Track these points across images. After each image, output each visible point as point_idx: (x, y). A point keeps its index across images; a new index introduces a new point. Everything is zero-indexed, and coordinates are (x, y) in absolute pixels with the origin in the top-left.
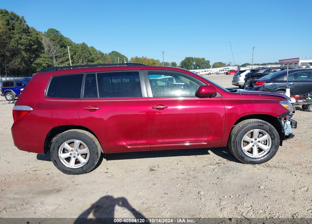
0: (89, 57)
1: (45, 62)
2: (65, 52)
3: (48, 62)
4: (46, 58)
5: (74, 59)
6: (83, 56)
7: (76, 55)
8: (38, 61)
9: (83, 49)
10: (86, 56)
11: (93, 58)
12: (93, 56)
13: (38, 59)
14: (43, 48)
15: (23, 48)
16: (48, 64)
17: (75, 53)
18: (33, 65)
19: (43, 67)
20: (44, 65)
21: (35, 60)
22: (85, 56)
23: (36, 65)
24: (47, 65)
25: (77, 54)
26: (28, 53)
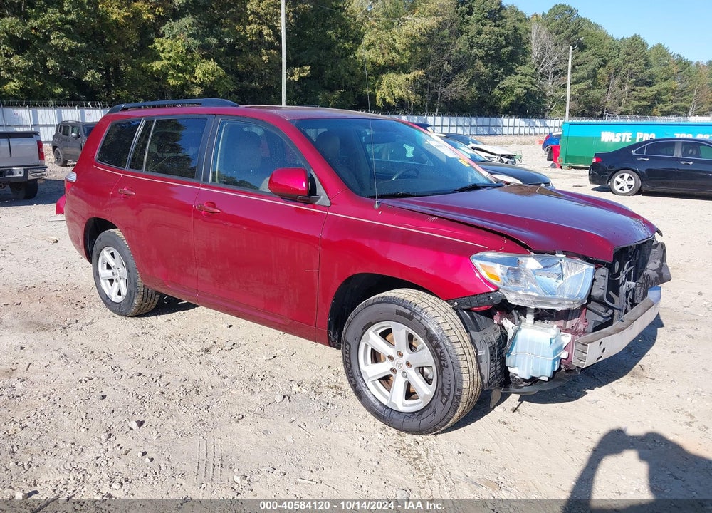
0: (642, 72)
1: (523, 85)
2: (578, 61)
3: (529, 86)
4: (526, 75)
5: (599, 76)
6: (626, 69)
7: (607, 67)
8: (508, 82)
9: (629, 52)
10: (636, 69)
11: (652, 76)
12: (653, 70)
13: (509, 77)
14: (526, 53)
15: (481, 53)
16: (528, 89)
17: (606, 62)
18: (496, 92)
19: (516, 95)
20: (519, 91)
21: (502, 80)
22: (631, 69)
23: (502, 92)
24: (526, 91)
25: (609, 64)
26: (489, 65)
